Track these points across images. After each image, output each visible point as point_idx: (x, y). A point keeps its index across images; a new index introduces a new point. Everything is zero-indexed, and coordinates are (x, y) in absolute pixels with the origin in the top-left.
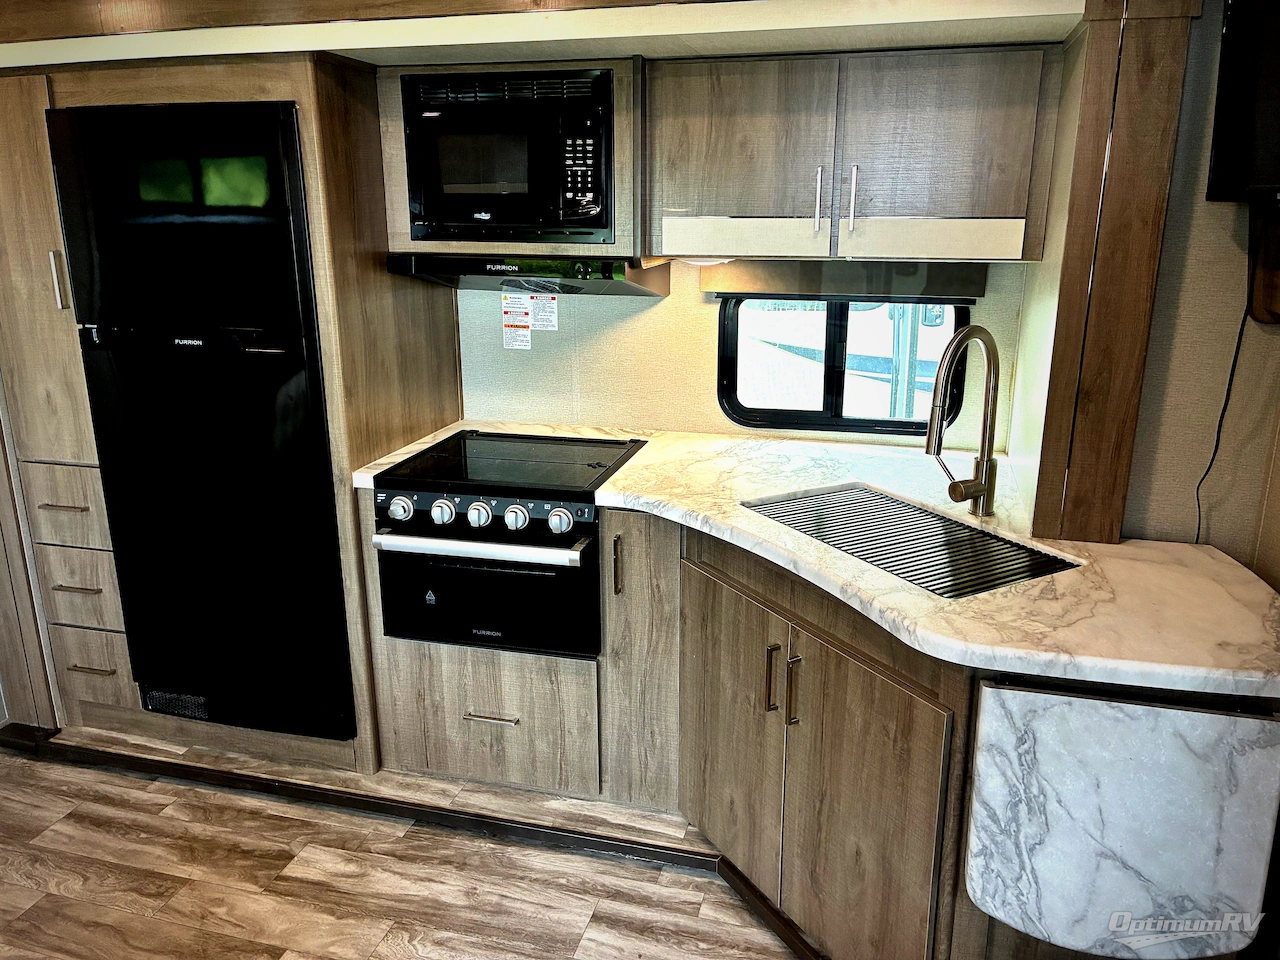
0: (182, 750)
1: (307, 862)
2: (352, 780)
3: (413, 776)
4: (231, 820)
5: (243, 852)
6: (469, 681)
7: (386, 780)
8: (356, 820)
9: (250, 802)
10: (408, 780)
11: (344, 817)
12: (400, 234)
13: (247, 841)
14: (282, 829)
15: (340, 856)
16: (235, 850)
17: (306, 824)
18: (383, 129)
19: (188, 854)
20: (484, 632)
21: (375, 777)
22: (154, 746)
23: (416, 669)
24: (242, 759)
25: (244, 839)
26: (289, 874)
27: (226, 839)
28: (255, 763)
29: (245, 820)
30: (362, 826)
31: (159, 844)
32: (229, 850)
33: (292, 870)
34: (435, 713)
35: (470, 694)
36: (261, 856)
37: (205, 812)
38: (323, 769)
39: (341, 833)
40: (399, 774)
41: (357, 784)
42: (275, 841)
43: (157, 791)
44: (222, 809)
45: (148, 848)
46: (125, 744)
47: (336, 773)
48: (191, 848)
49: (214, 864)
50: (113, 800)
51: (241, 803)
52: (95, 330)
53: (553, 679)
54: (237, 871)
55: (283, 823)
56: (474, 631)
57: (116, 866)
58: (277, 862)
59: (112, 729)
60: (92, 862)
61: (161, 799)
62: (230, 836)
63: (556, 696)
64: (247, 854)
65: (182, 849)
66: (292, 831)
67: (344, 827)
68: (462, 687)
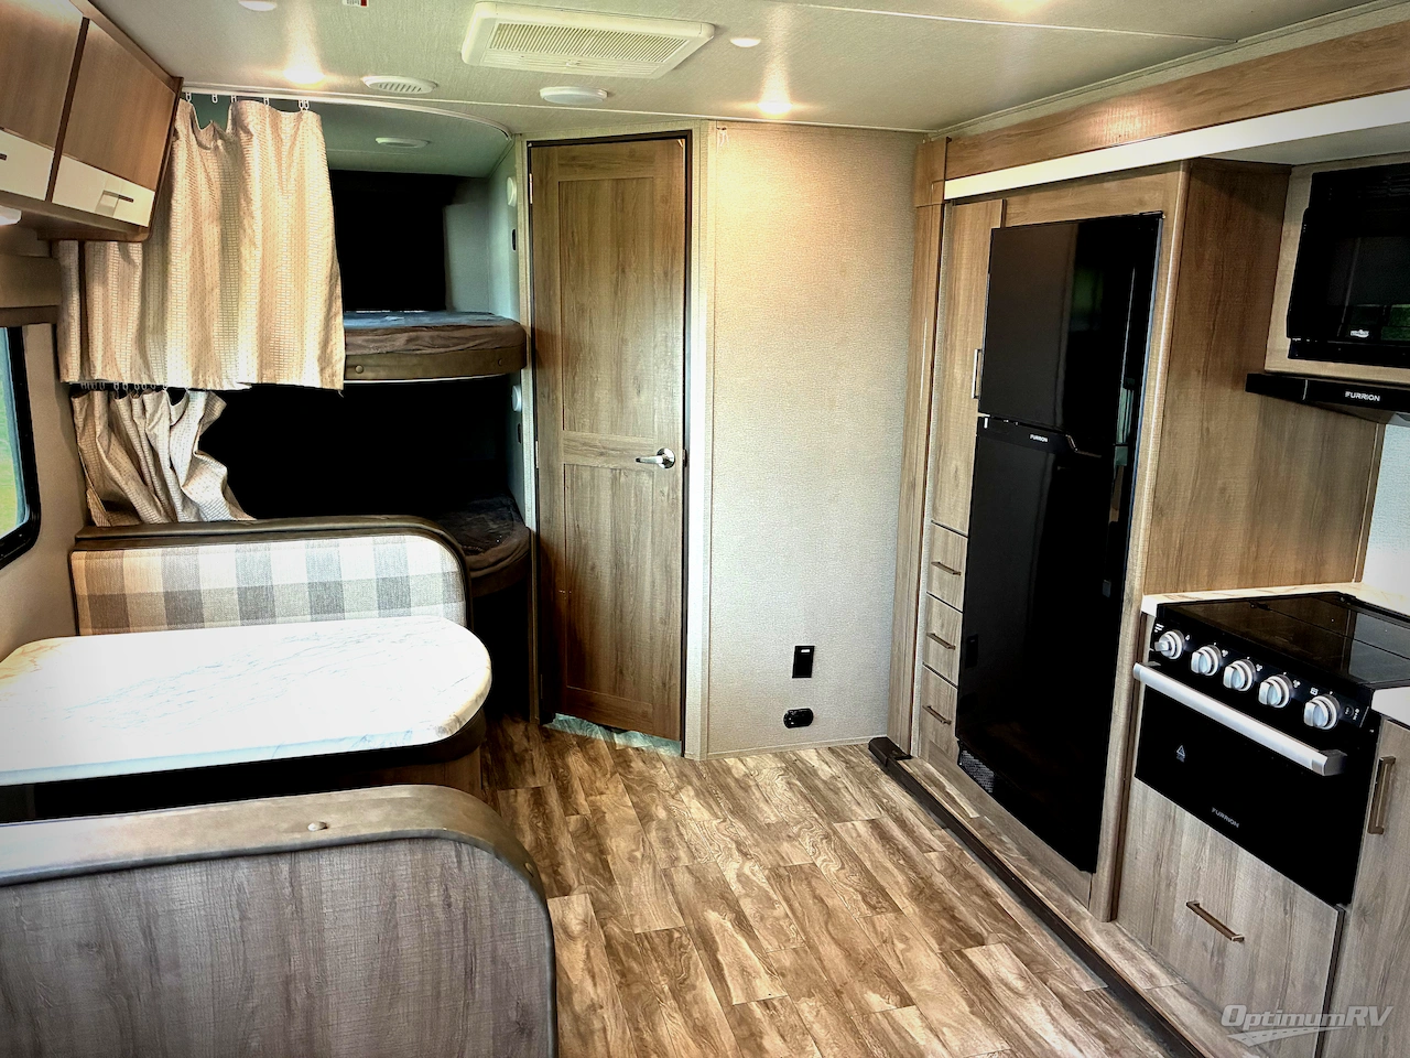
0: (973, 814)
1: (990, 955)
2: (1078, 914)
3: (1136, 945)
4: (966, 888)
5: (954, 917)
6: (1204, 865)
7: (1108, 933)
8: (1059, 951)
9: (993, 884)
10: (1128, 945)
11: (1052, 943)
12: (1278, 351)
13: (963, 911)
14: (996, 919)
15: (1019, 968)
16: (949, 913)
17: (1017, 927)
18: (1284, 234)
19: (916, 893)
20: (1222, 815)
21: (1101, 925)
22: (958, 801)
23: (1159, 829)
24: (1009, 846)
25: (962, 908)
26: (969, 955)
27: (950, 899)
28: (1016, 854)
29: (976, 894)
30: (1059, 958)
31: (906, 874)
32: (945, 909)
33: (974, 954)
34: (1168, 885)
35: (1202, 882)
36: (962, 928)
37: (955, 872)
38: (1064, 891)
39: (1036, 952)
40: (1126, 935)
41: (1079, 920)
42: (982, 924)
43: (939, 837)
44: (968, 876)
45: (896, 872)
46: (941, 788)
47: (1071, 901)
48: (924, 892)
49: (926, 911)
50: (906, 826)
51: (985, 881)
52: (986, 420)
53: (1288, 908)
54: (936, 927)
55: (1000, 915)
56: (1214, 810)
57: (867, 871)
58: (968, 940)
59: (942, 774)
60: (856, 859)
61: (936, 844)
62: (954, 899)
63: (1286, 930)
64: (954, 919)
65: (916, 886)
66: (1001, 925)
67: (1044, 951)
68: (1196, 870)
